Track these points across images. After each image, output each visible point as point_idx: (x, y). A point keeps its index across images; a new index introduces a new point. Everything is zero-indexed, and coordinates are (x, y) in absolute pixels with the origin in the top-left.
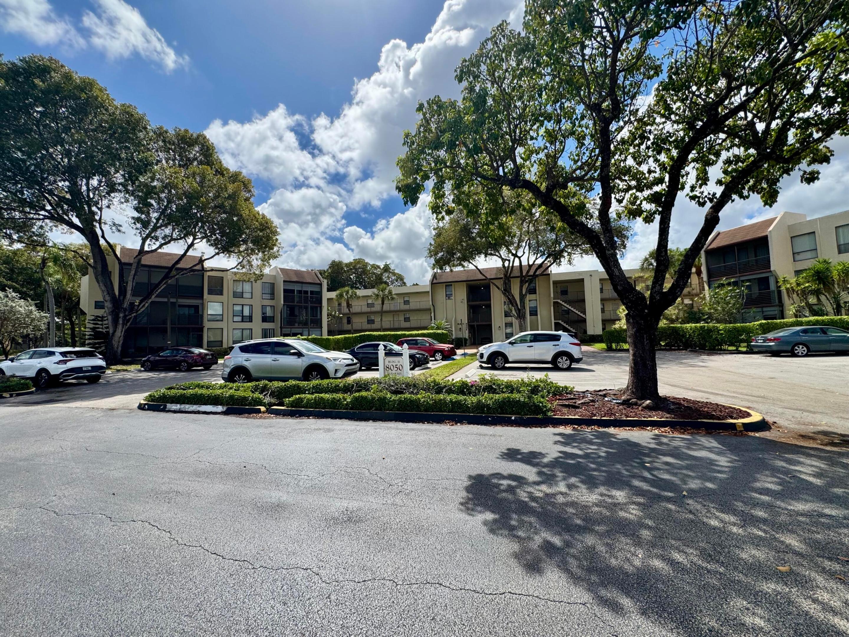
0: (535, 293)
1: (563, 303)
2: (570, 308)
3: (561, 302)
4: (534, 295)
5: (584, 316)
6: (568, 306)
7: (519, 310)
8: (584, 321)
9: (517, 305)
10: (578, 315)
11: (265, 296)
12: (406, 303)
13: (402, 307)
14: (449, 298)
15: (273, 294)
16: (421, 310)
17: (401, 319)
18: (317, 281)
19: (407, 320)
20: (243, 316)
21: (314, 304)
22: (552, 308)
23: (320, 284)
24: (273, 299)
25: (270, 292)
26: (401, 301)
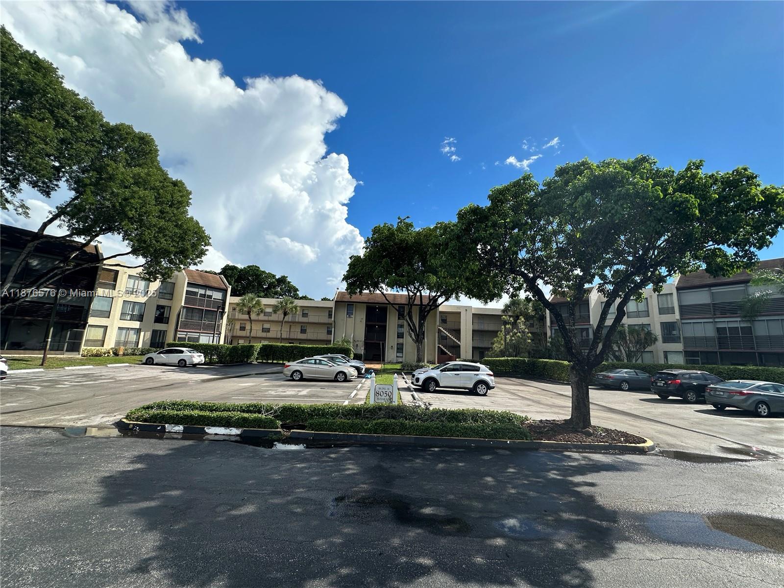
2: (449, 335)
3: (442, 329)
5: (459, 343)
6: (447, 333)
10: (454, 341)
11: (162, 295)
12: (305, 315)
13: (301, 319)
14: (350, 316)
15: (172, 295)
16: (319, 324)
17: (298, 330)
18: (224, 287)
19: (303, 332)
20: (132, 315)
21: (217, 309)
22: (437, 334)
23: (226, 290)
24: (171, 299)
25: (169, 292)
26: (299, 313)
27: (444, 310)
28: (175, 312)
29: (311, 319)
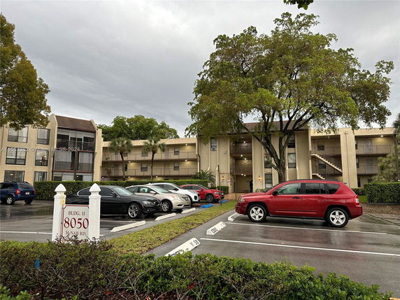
0: (294, 147)
1: (320, 158)
2: (327, 162)
3: (318, 156)
4: (293, 149)
5: (340, 170)
6: (325, 160)
7: (279, 161)
8: (341, 174)
9: (276, 156)
10: (335, 169)
11: (40, 141)
12: (176, 153)
13: (172, 156)
14: (214, 150)
15: (48, 140)
16: (189, 160)
17: (172, 167)
18: (92, 130)
19: (176, 168)
20: (16, 159)
21: (88, 151)
22: (310, 161)
23: (95, 132)
24: (48, 144)
25: (46, 138)
26: (171, 151)
27: (317, 134)
28: (51, 155)
29: (181, 156)
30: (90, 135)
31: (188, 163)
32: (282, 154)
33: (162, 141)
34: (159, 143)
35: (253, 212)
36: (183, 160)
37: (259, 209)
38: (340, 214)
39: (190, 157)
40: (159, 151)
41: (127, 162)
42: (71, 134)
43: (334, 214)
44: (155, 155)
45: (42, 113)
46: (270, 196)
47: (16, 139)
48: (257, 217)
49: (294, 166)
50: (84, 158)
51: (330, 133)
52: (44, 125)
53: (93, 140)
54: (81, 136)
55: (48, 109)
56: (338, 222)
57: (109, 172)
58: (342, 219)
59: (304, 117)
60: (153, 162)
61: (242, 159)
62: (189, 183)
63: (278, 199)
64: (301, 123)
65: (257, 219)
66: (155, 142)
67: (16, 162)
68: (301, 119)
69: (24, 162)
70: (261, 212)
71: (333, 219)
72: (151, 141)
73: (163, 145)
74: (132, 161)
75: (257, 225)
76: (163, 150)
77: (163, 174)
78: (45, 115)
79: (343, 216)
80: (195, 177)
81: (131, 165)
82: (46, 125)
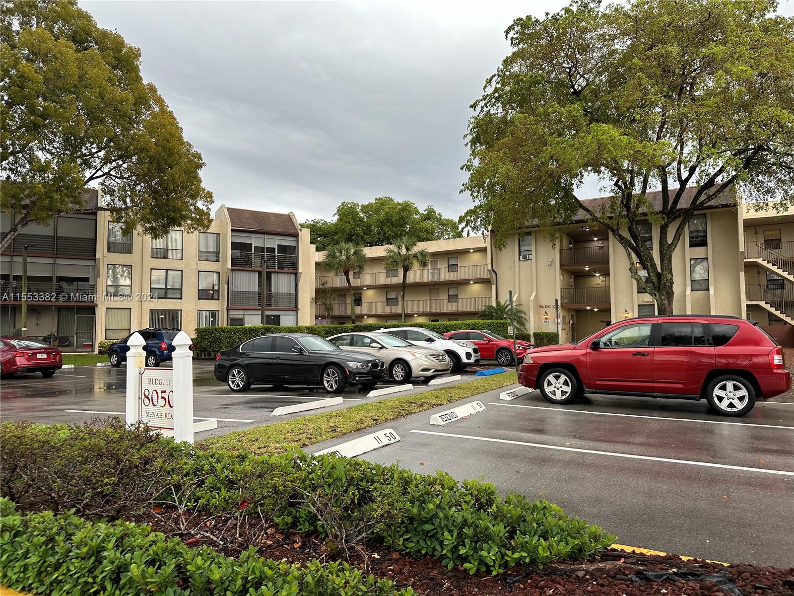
0: (705, 245)
1: (770, 266)
3: (765, 263)
4: (702, 249)
6: (780, 272)
7: (659, 276)
9: (653, 266)
11: (204, 256)
12: (452, 268)
13: (445, 275)
14: (525, 259)
15: (218, 253)
16: (478, 281)
17: (444, 297)
18: (292, 231)
19: (453, 298)
20: (166, 289)
21: (286, 270)
22: (742, 275)
23: (296, 236)
24: (218, 261)
25: (214, 249)
26: (443, 265)
27: (753, 215)
28: (224, 279)
29: (462, 274)
30: (288, 242)
31: (475, 288)
32: (666, 262)
33: (421, 246)
34: (416, 249)
35: (550, 384)
36: (465, 283)
37: (563, 378)
38: (736, 388)
39: (478, 276)
40: (416, 266)
41: (360, 289)
42: (256, 241)
43: (723, 388)
44: (408, 273)
45: (200, 204)
46: (584, 351)
47: (163, 254)
48: (558, 393)
49: (704, 286)
50: (281, 284)
51: (786, 209)
52: (204, 226)
53: (294, 249)
54: (273, 243)
55: (209, 197)
56: (731, 405)
57: (329, 309)
58: (741, 399)
59: (719, 179)
60: (405, 287)
61: (590, 275)
62: (468, 326)
63: (602, 357)
64: (713, 190)
65: (558, 397)
66: (408, 249)
67: (166, 293)
68: (711, 182)
69: (178, 293)
70: (566, 383)
71: (720, 399)
72: (399, 247)
73: (423, 254)
74: (370, 287)
75: (558, 409)
76: (424, 264)
77: (427, 310)
78: (205, 209)
79: (743, 392)
80: (483, 315)
81: (369, 295)
82: (208, 227)
